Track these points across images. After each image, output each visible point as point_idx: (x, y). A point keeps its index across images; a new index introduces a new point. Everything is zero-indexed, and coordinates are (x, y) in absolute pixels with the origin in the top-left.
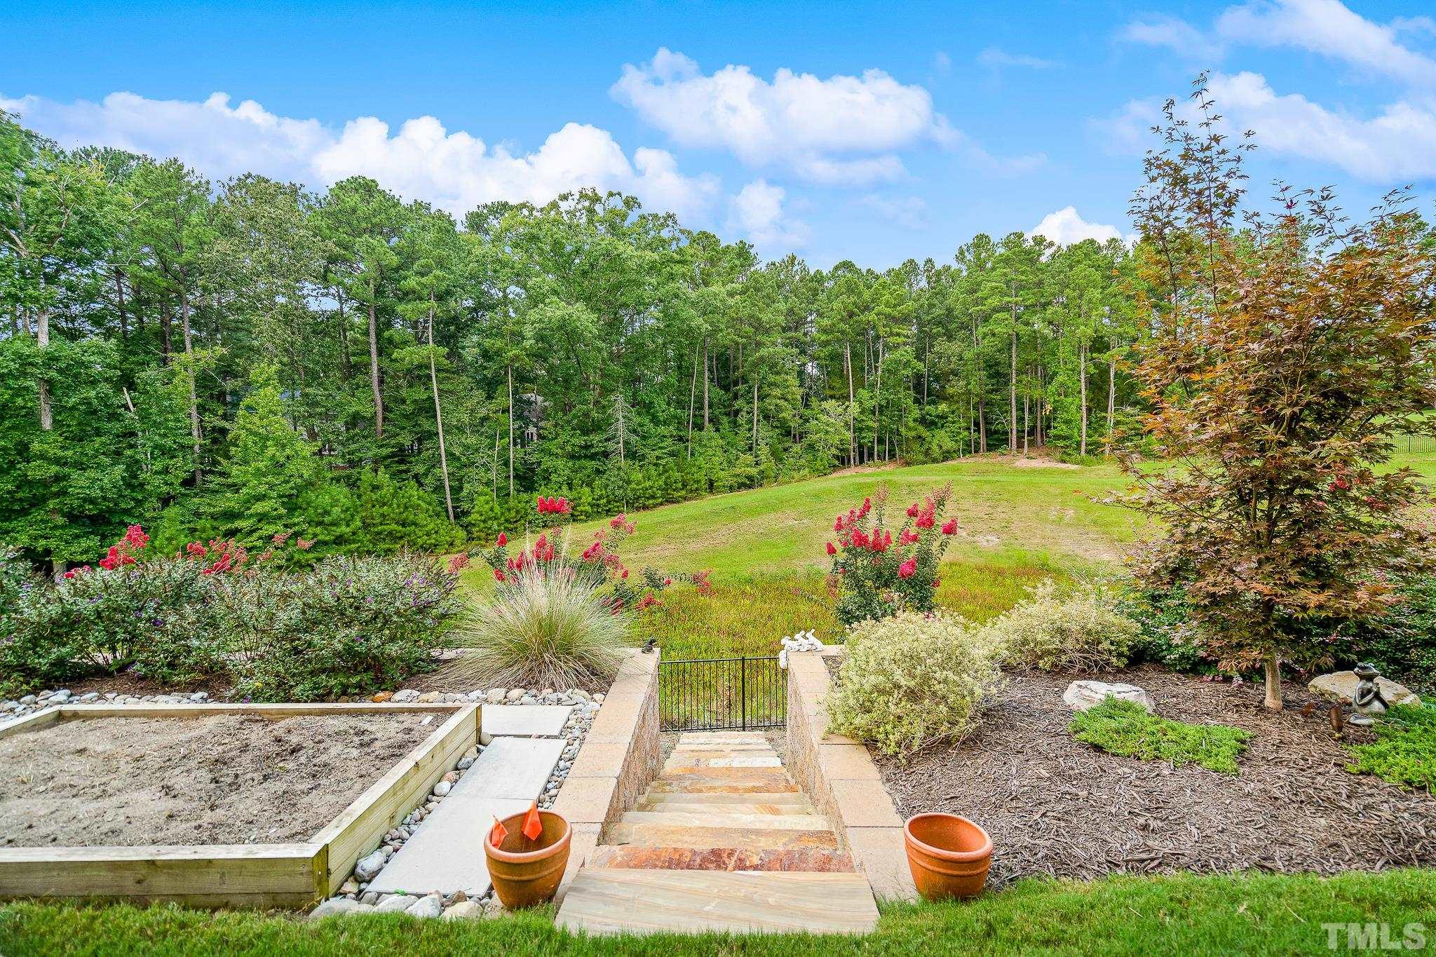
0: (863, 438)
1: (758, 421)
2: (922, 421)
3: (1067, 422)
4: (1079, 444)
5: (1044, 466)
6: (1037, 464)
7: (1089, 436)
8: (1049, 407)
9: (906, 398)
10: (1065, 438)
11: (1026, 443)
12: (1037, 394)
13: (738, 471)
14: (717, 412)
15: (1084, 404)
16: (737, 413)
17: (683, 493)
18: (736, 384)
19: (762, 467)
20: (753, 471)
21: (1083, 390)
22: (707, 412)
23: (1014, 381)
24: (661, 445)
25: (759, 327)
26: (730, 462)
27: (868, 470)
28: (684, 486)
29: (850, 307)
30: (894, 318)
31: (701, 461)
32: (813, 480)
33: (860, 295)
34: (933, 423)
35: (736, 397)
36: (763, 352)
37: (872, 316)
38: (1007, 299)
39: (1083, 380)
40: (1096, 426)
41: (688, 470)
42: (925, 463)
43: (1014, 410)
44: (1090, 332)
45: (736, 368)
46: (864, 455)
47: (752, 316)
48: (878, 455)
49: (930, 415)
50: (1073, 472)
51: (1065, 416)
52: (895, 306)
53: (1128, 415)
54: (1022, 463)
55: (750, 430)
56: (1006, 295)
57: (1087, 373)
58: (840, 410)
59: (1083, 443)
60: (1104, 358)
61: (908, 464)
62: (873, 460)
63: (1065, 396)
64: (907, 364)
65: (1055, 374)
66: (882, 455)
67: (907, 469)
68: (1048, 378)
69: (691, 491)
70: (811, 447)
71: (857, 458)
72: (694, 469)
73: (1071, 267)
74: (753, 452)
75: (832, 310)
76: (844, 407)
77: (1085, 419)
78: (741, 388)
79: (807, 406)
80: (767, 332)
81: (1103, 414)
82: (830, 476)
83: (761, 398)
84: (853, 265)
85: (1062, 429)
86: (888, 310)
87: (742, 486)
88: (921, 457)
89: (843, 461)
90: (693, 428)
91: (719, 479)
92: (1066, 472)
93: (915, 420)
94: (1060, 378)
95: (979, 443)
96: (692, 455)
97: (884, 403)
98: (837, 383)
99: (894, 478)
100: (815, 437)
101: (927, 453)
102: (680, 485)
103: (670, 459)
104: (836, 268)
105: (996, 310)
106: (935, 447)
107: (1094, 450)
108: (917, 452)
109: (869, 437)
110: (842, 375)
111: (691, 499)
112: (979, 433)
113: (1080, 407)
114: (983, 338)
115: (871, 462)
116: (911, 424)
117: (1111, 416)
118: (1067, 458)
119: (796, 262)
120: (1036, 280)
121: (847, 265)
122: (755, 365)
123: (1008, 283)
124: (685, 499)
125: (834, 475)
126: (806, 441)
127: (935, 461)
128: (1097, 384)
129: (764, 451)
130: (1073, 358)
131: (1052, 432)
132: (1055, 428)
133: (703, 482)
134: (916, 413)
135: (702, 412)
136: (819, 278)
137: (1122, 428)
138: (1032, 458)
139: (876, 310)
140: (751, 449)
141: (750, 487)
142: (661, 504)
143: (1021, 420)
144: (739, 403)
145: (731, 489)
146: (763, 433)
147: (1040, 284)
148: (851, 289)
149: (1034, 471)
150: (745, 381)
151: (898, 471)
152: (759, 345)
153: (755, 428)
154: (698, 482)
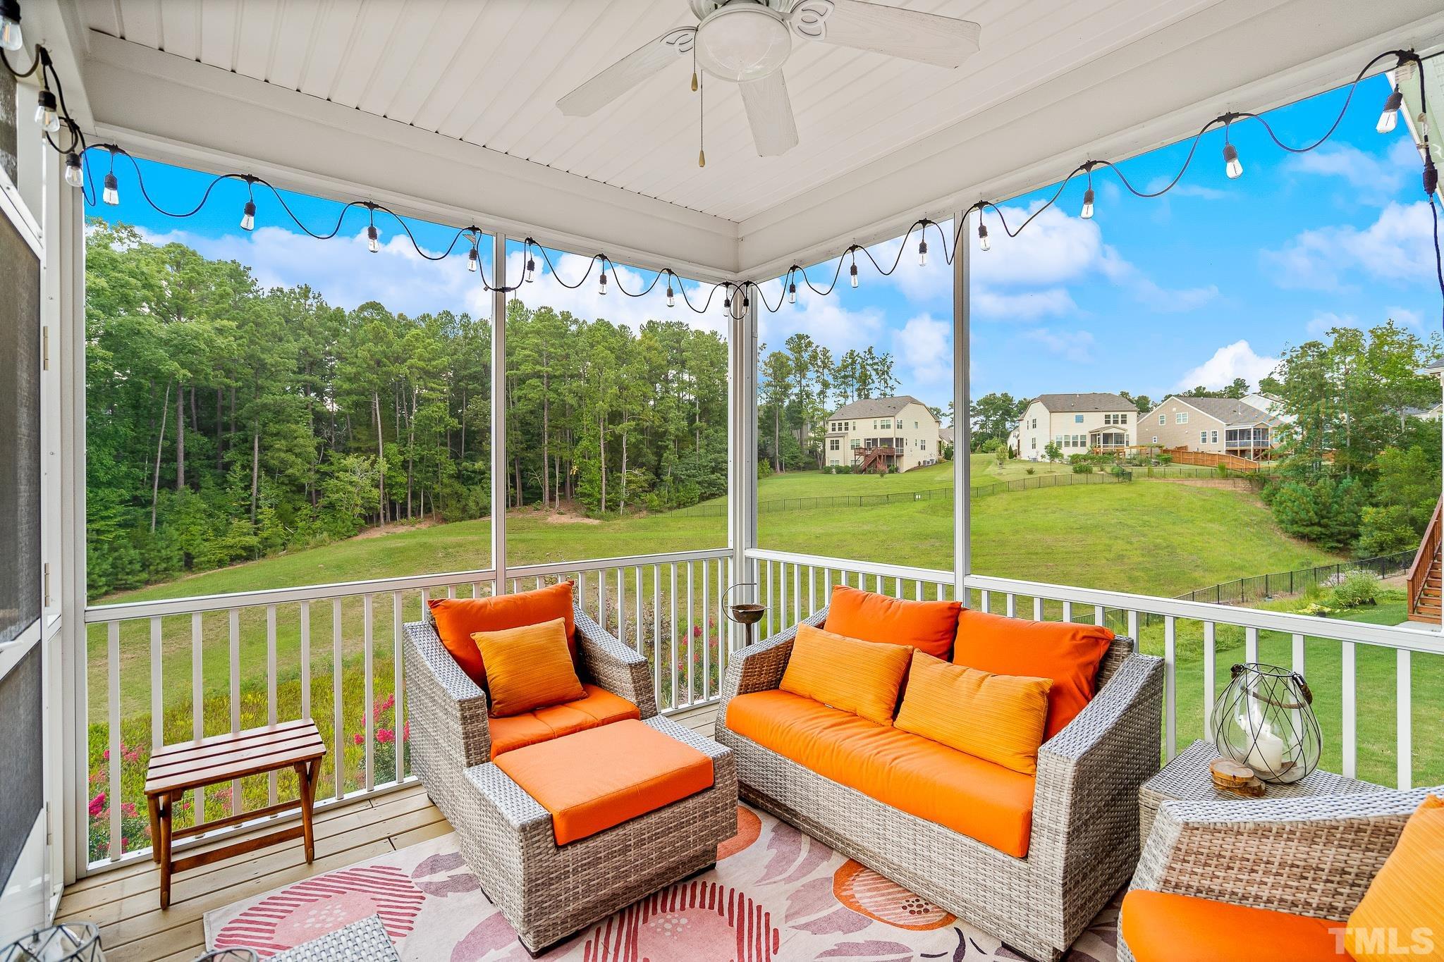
0: (394, 494)
1: (259, 477)
2: (459, 476)
3: (590, 482)
4: (599, 501)
5: (573, 521)
6: (566, 519)
7: (608, 493)
8: (575, 468)
9: (442, 456)
10: (589, 496)
11: (557, 498)
12: (566, 455)
13: (229, 541)
14: (197, 464)
15: (603, 466)
16: (227, 467)
17: (145, 576)
18: (227, 428)
19: (265, 534)
20: (253, 541)
21: (603, 454)
22: (181, 465)
23: (546, 442)
24: (105, 513)
25: (260, 368)
26: (216, 530)
27: (401, 530)
28: (145, 566)
29: (377, 357)
30: (427, 373)
31: (172, 531)
32: (334, 544)
33: (390, 345)
34: (469, 478)
35: (226, 446)
36: (267, 399)
37: (404, 370)
38: (538, 368)
39: (602, 446)
40: (613, 484)
41: (152, 546)
42: (462, 519)
43: (546, 468)
44: (606, 406)
45: (226, 409)
46: (396, 511)
47: (251, 356)
48: (412, 512)
49: (467, 471)
50: (595, 527)
51: (588, 477)
52: (430, 360)
53: (636, 476)
54: (554, 519)
55: (247, 488)
56: (538, 363)
57: (605, 439)
58: (366, 464)
59: (604, 501)
60: (618, 429)
61: (445, 520)
62: (406, 516)
63: (589, 459)
64: (441, 419)
65: (580, 438)
66: (417, 512)
67: (444, 526)
68: (576, 442)
69: (157, 572)
70: (331, 506)
71: (388, 514)
72: (162, 544)
73: (592, 346)
74: (252, 515)
75: (356, 356)
76: (370, 461)
77: (604, 480)
78: (233, 435)
79: (325, 460)
80: (273, 376)
81: (619, 474)
82: (355, 539)
83: (263, 449)
84: (382, 308)
85: (586, 488)
86: (422, 364)
87: (234, 559)
88: (458, 514)
89: (371, 519)
90: (160, 487)
91: (201, 554)
92: (589, 528)
93: (451, 476)
94: (584, 443)
95: (516, 498)
96: (159, 523)
97: (417, 458)
98: (363, 434)
99: (430, 540)
100: (334, 497)
101: (464, 510)
102: (137, 567)
103: (122, 532)
104: (362, 308)
105: (529, 377)
106: (471, 504)
107: (613, 506)
108: (453, 509)
109: (400, 494)
110: (369, 425)
111: (156, 582)
112: (516, 489)
113: (600, 468)
114: (519, 401)
115: (404, 520)
116: (446, 481)
117: (624, 474)
118: (590, 513)
119: (311, 295)
120: (563, 353)
121: (375, 306)
122: (256, 413)
123: (540, 353)
124: (147, 583)
125: (361, 537)
126: (323, 501)
127: (471, 517)
128: (614, 447)
129: (267, 513)
130: (594, 426)
131: (579, 490)
132: (581, 486)
133: (175, 561)
134: (452, 468)
135: (173, 465)
136: (338, 315)
137: (633, 486)
138: (562, 514)
139: (408, 363)
140: (248, 511)
141: (247, 559)
142: (106, 593)
143: (552, 476)
144: (228, 456)
145: (221, 563)
146: (266, 493)
147: (567, 356)
148: (378, 337)
149: (563, 527)
150: (240, 427)
151: (433, 530)
152: (260, 389)
153: (255, 486)
154: (169, 559)
